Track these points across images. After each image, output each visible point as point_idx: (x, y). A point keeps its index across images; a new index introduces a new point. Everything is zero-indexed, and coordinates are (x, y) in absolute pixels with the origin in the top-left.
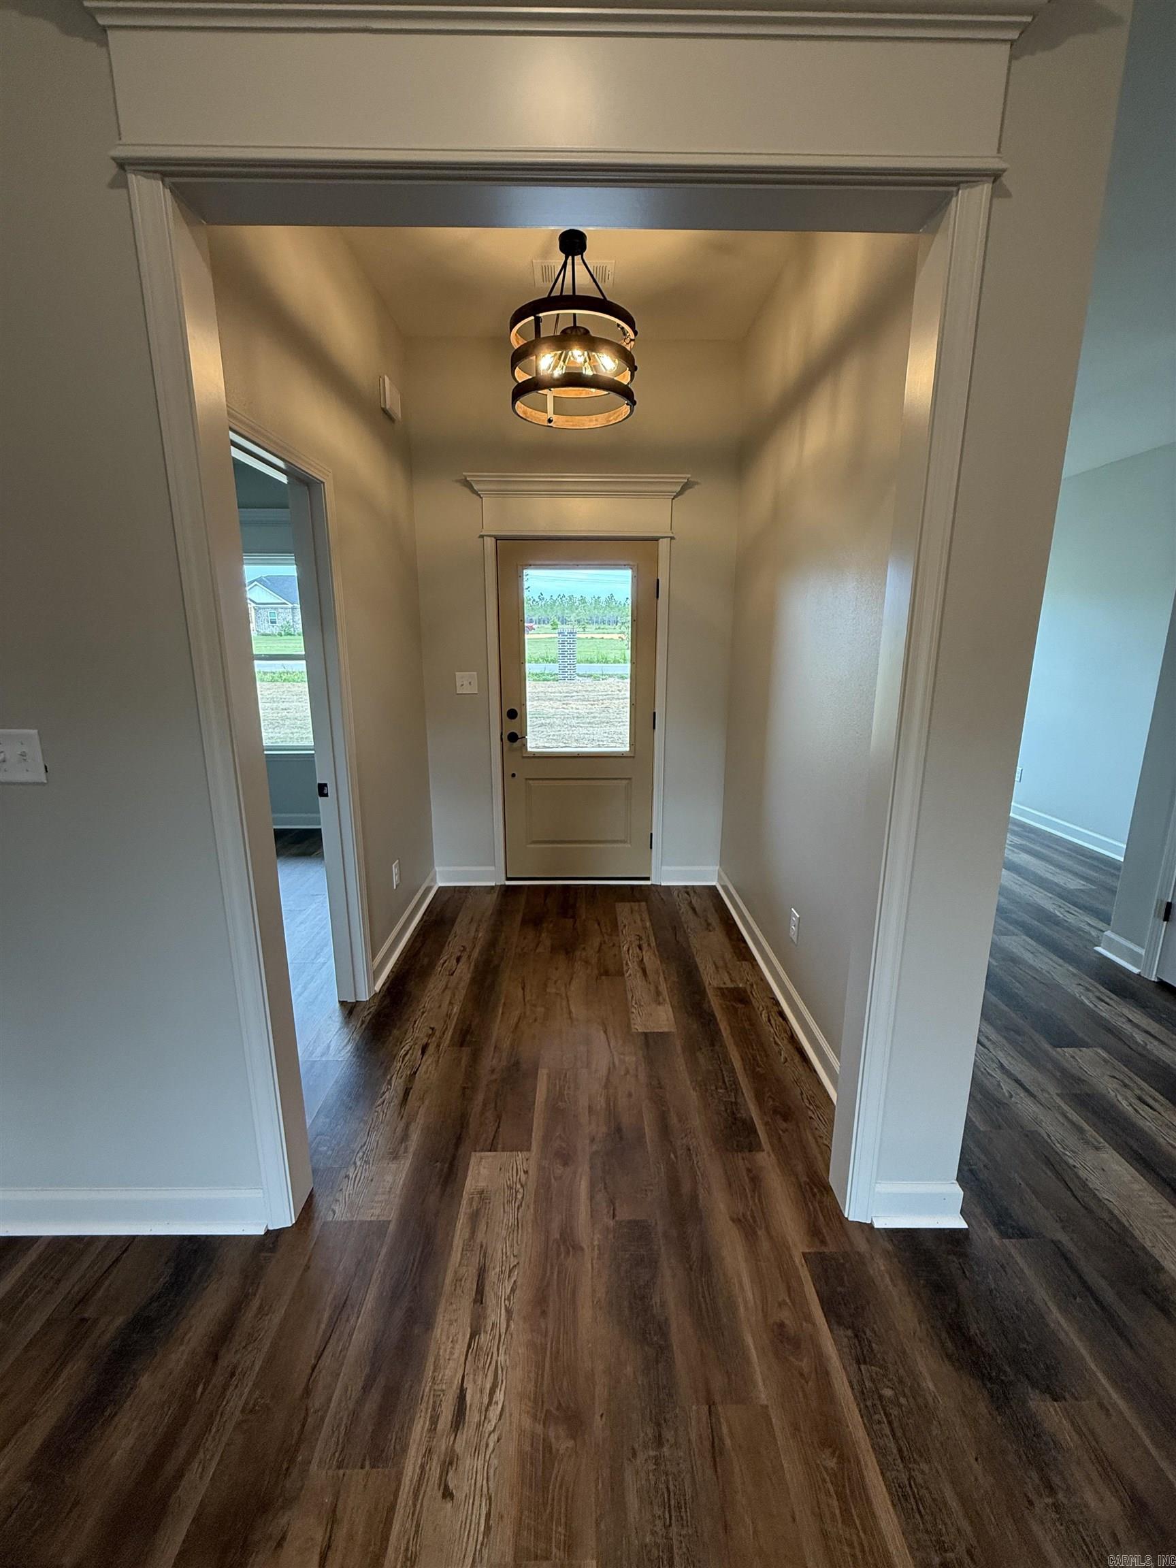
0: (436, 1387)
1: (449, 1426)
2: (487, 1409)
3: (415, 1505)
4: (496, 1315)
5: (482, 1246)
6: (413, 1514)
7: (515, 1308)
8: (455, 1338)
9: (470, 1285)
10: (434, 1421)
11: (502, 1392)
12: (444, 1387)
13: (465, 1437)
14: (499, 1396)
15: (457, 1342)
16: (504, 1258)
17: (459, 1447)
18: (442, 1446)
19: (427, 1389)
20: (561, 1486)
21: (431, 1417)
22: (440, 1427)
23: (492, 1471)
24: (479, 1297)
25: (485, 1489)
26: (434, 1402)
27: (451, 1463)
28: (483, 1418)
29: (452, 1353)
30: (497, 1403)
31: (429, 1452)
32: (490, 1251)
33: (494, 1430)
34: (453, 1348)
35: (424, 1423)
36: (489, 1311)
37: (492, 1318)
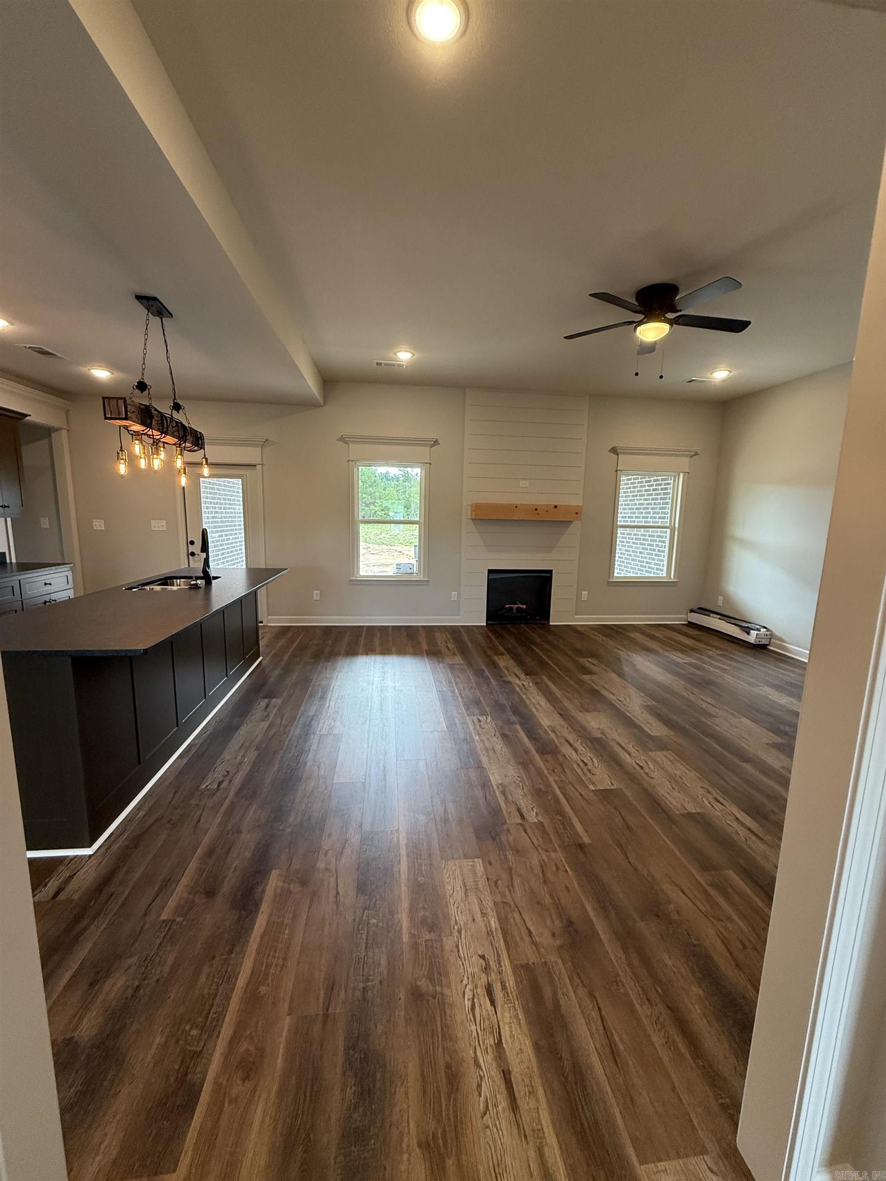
0: (512, 1005)
1: (494, 986)
2: (474, 996)
3: (497, 952)
4: (487, 1060)
5: (526, 1137)
6: (496, 949)
7: (473, 1068)
8: (513, 1039)
9: (520, 1090)
10: (504, 987)
11: (467, 1006)
12: (506, 1006)
13: (483, 980)
14: (468, 1004)
15: (510, 1037)
16: (497, 1123)
17: (484, 976)
18: (493, 977)
19: (516, 1003)
20: (423, 965)
21: (507, 989)
22: (499, 984)
23: (462, 967)
24: (507, 1077)
25: (463, 960)
26: (508, 996)
27: (486, 969)
28: (475, 991)
29: (511, 1027)
30: (469, 1000)
31: (500, 973)
32: (515, 1131)
33: (466, 985)
34: (511, 1032)
35: (509, 985)
36: (494, 1064)
37: (490, 1058)
